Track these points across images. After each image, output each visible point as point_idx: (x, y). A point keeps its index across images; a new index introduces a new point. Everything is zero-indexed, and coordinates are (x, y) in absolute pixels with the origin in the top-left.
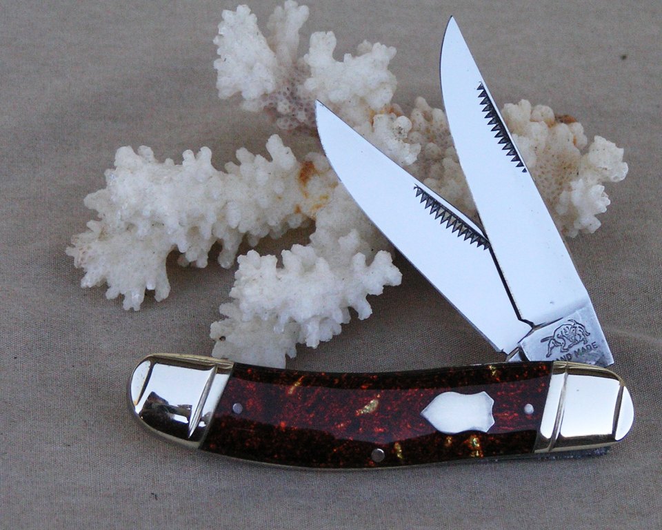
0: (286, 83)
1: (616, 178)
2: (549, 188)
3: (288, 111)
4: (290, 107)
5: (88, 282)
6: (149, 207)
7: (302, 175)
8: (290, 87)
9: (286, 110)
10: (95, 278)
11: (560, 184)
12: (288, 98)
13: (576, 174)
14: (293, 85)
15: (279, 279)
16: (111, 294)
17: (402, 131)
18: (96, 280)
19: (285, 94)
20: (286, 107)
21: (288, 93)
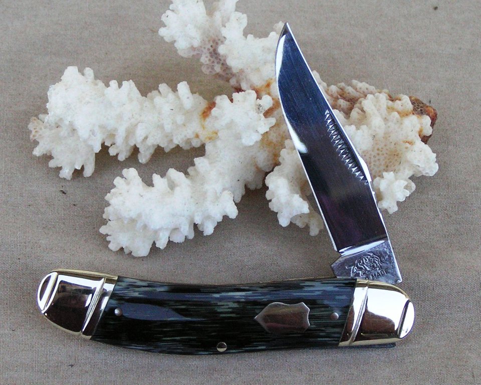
0: (211, 42)
1: (427, 173)
2: (378, 167)
3: (208, 62)
4: (210, 60)
5: (37, 152)
6: (69, 119)
7: (204, 112)
8: (214, 45)
9: (206, 61)
10: (42, 151)
11: (387, 167)
12: (210, 53)
13: (399, 163)
14: (217, 44)
15: (142, 196)
16: (52, 164)
17: (261, 108)
18: (43, 152)
19: (209, 49)
20: (207, 59)
21: (211, 49)
